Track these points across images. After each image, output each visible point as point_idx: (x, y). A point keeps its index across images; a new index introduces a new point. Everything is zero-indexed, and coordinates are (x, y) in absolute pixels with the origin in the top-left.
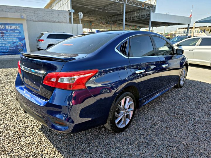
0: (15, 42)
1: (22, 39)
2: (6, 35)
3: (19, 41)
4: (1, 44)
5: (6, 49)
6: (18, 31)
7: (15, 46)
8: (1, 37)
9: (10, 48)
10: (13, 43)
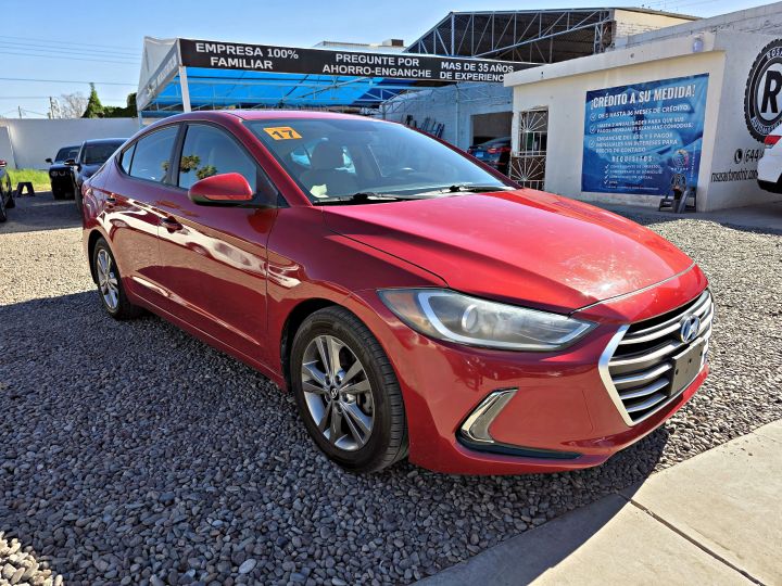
0: (669, 149)
1: (692, 137)
2: (647, 125)
3: (681, 145)
4: (630, 154)
5: (638, 172)
6: (686, 107)
7: (662, 165)
8: (634, 132)
9: (648, 169)
10: (662, 153)
